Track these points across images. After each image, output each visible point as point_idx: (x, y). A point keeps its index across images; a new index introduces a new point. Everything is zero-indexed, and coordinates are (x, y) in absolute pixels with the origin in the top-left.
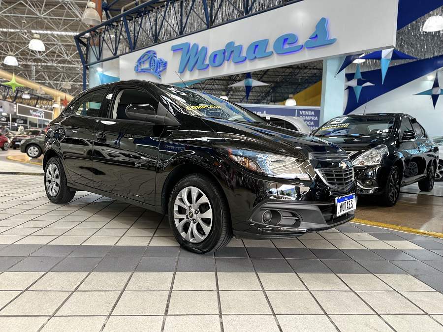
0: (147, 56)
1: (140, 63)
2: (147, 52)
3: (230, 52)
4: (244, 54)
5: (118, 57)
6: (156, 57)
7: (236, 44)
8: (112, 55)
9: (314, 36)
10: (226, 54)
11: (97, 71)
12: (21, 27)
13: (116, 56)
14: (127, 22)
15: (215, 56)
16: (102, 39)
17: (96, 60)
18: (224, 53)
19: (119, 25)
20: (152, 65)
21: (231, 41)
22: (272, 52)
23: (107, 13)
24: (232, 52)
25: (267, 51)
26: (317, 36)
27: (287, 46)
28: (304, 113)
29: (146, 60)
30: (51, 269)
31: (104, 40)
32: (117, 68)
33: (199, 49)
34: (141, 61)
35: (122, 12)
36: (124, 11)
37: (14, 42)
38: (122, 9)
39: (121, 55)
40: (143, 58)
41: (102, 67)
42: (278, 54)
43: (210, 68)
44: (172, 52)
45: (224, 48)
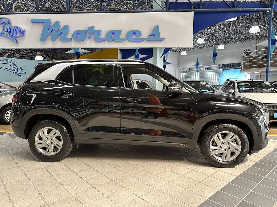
4: (103, 36)
6: (10, 24)
7: (96, 29)
9: (152, 35)
15: (78, 33)
18: (86, 33)
21: (91, 26)
22: (125, 39)
25: (121, 38)
42: (129, 40)
43: (73, 41)
44: (31, 23)
45: (86, 29)
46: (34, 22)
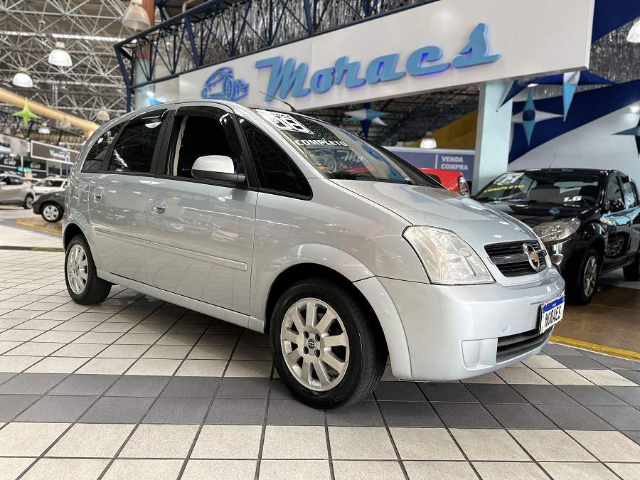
0: (219, 75)
1: (210, 85)
2: (220, 70)
3: (341, 72)
4: (362, 75)
5: (177, 76)
6: (232, 77)
7: (351, 61)
8: (169, 74)
9: (466, 51)
10: (336, 75)
11: (147, 96)
12: (37, 28)
13: (174, 75)
14: (191, 26)
15: (320, 76)
16: (154, 50)
17: (146, 80)
18: (333, 73)
19: (180, 29)
20: (226, 88)
21: (343, 56)
22: (405, 74)
23: (161, 11)
24: (345, 71)
25: (397, 71)
26: (471, 50)
27: (426, 65)
28: (447, 159)
29: (218, 81)
30: (79, 419)
31: (157, 51)
32: (176, 91)
33: (296, 67)
34: (210, 82)
35: (184, 10)
36: (188, 8)
37: (28, 51)
38: (184, 6)
39: (182, 73)
40: (214, 78)
41: (154, 91)
42: (413, 75)
44: (257, 70)
45: (334, 66)
46: (260, 66)
